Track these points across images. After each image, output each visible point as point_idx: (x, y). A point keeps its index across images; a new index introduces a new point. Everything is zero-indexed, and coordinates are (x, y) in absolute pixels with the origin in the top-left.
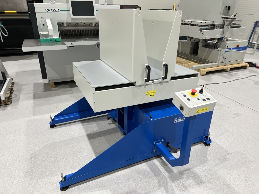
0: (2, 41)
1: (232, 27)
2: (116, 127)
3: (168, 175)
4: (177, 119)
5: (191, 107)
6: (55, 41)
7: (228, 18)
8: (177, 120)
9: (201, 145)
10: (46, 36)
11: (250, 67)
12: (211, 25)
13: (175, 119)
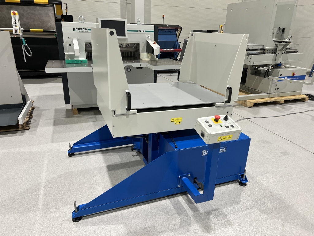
0: (25, 62)
1: (287, 53)
2: (140, 159)
3: (193, 213)
4: (206, 151)
5: (211, 133)
6: (81, 62)
7: (281, 42)
8: (205, 153)
9: (235, 185)
10: (72, 57)
11: (309, 99)
12: (261, 49)
13: (204, 151)
